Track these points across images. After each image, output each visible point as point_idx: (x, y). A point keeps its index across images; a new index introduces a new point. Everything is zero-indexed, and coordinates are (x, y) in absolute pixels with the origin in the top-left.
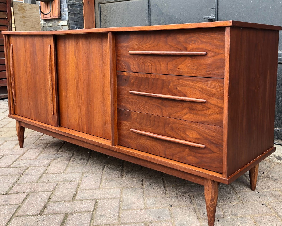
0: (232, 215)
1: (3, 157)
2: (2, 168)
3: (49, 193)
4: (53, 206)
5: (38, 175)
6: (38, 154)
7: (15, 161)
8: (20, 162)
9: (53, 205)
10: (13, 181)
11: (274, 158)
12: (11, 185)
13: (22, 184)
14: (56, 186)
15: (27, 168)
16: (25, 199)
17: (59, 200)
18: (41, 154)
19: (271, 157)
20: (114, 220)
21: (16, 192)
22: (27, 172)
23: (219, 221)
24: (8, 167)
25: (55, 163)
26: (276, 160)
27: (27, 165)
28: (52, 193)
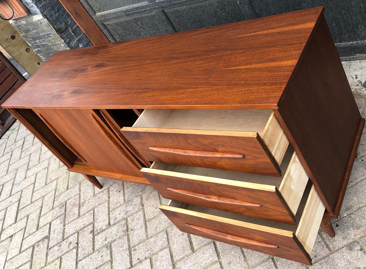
0: (347, 211)
1: (94, 211)
2: (104, 230)
3: (167, 250)
4: (181, 268)
5: (142, 227)
6: (122, 192)
7: (109, 214)
8: (115, 214)
9: (180, 266)
10: (126, 246)
11: (362, 87)
12: (128, 252)
13: (137, 248)
14: (167, 235)
15: (127, 220)
16: (151, 266)
17: (181, 257)
18: (126, 191)
19: (357, 87)
20: (243, 264)
21: (138, 261)
22: (130, 226)
23: (337, 226)
24: (108, 226)
25: (147, 199)
26: (364, 90)
27: (123, 215)
28: (169, 247)
